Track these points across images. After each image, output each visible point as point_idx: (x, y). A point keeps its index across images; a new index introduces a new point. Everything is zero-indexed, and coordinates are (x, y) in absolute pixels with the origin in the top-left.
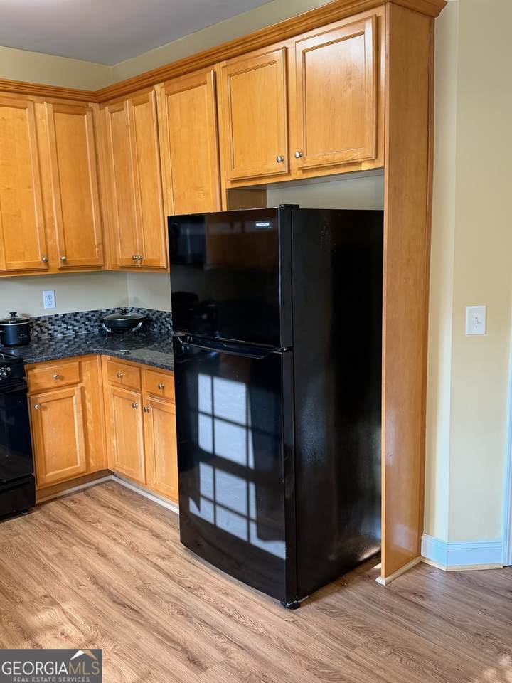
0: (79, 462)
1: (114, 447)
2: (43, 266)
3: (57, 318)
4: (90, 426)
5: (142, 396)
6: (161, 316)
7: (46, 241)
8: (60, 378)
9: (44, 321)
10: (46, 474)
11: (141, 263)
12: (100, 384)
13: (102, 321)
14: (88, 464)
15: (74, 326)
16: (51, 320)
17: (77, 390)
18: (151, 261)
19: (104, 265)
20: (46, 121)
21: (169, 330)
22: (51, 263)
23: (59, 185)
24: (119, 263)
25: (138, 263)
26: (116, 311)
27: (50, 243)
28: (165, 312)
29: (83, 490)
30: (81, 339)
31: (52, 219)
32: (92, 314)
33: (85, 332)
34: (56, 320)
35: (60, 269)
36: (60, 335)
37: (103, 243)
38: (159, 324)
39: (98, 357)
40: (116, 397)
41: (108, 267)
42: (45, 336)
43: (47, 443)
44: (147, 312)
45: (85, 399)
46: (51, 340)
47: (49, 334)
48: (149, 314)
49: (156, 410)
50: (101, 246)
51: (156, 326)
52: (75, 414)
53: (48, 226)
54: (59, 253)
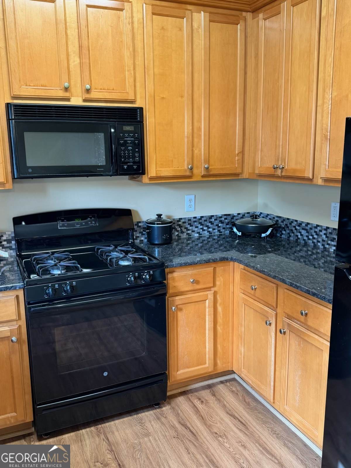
0: (207, 362)
1: (241, 354)
2: (188, 173)
3: (195, 220)
4: (219, 329)
5: (276, 314)
6: (290, 224)
7: (192, 150)
8: (195, 282)
9: (184, 223)
10: (177, 371)
11: (282, 172)
12: (231, 289)
13: (234, 225)
14: (215, 364)
15: (209, 228)
16: (190, 222)
17: (210, 294)
18: (295, 170)
19: (241, 173)
20: (202, 31)
21: (299, 238)
22: (195, 171)
23: (209, 95)
24: (257, 172)
25: (279, 172)
26: (246, 215)
27: (196, 152)
28: (296, 221)
29: (209, 387)
30: (214, 239)
31: (200, 129)
32: (225, 217)
33: (217, 233)
34: (195, 222)
35: (203, 176)
36: (197, 235)
37: (242, 152)
38: (288, 231)
39: (231, 263)
40: (246, 307)
41: (245, 175)
42: (184, 236)
43: (180, 342)
44: (276, 219)
45: (217, 303)
46: (188, 239)
47: (187, 234)
48: (277, 221)
49: (292, 335)
50: (241, 155)
51: (284, 232)
52: (207, 317)
53: (195, 135)
54: (203, 162)
